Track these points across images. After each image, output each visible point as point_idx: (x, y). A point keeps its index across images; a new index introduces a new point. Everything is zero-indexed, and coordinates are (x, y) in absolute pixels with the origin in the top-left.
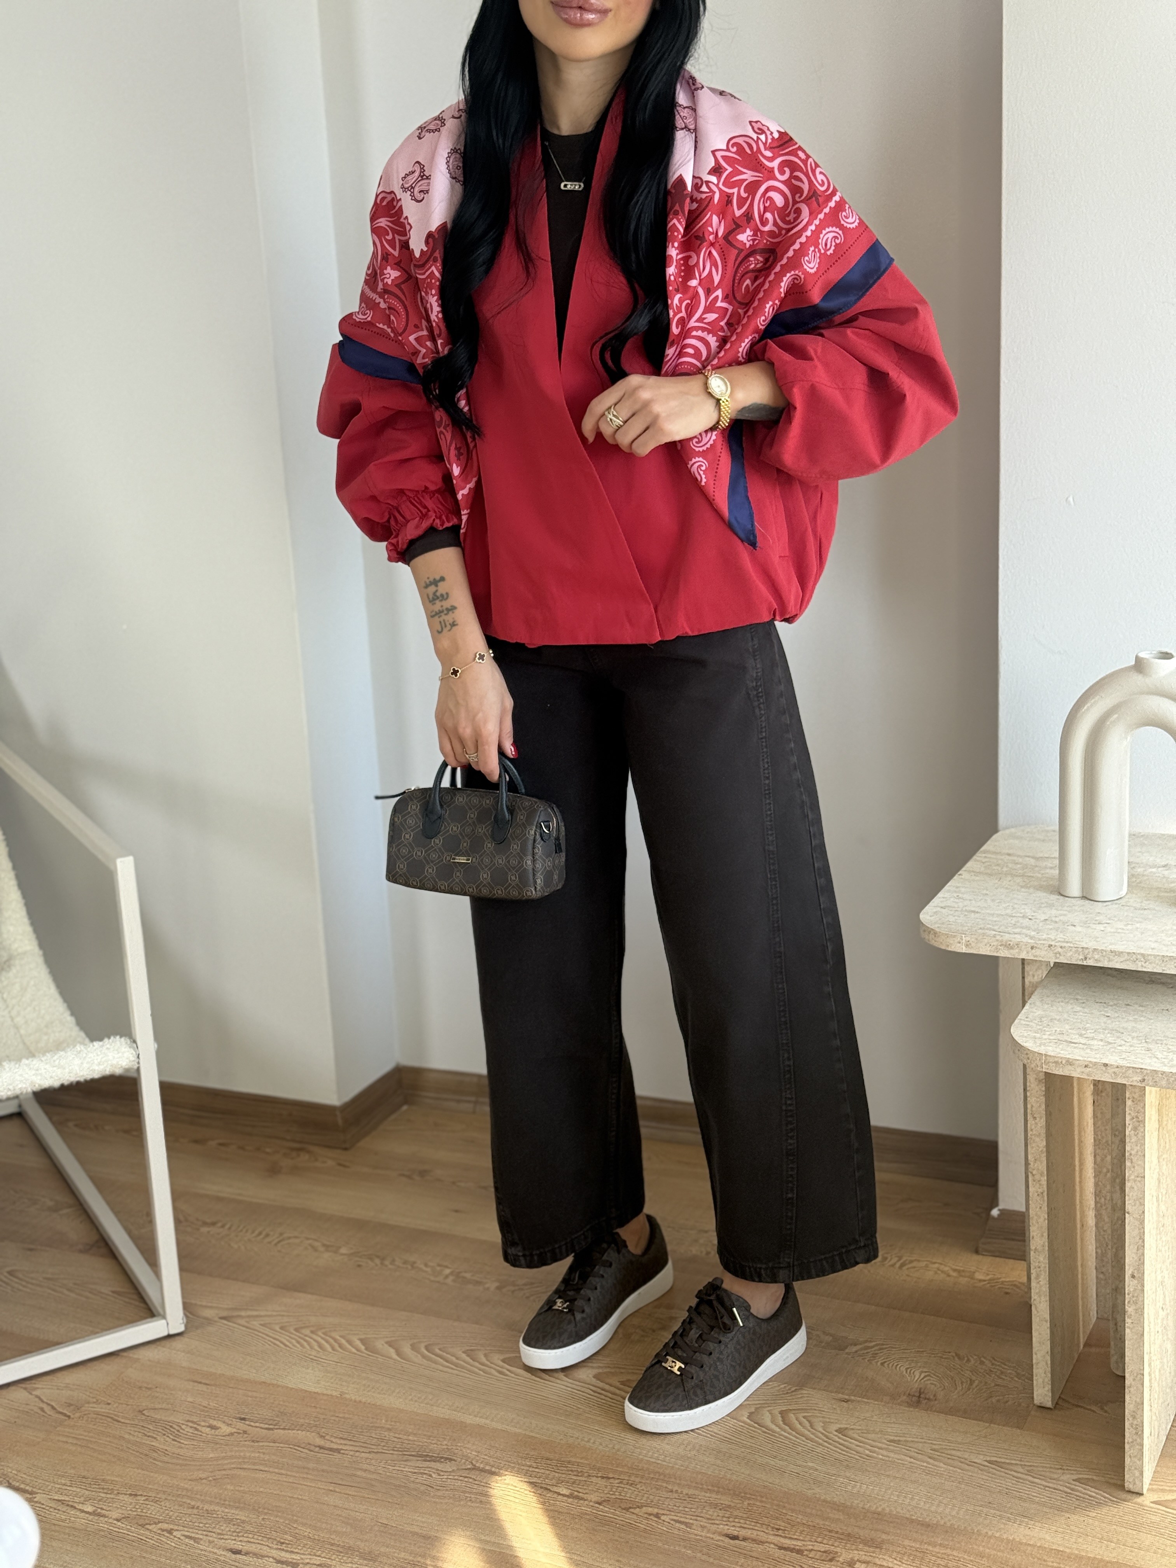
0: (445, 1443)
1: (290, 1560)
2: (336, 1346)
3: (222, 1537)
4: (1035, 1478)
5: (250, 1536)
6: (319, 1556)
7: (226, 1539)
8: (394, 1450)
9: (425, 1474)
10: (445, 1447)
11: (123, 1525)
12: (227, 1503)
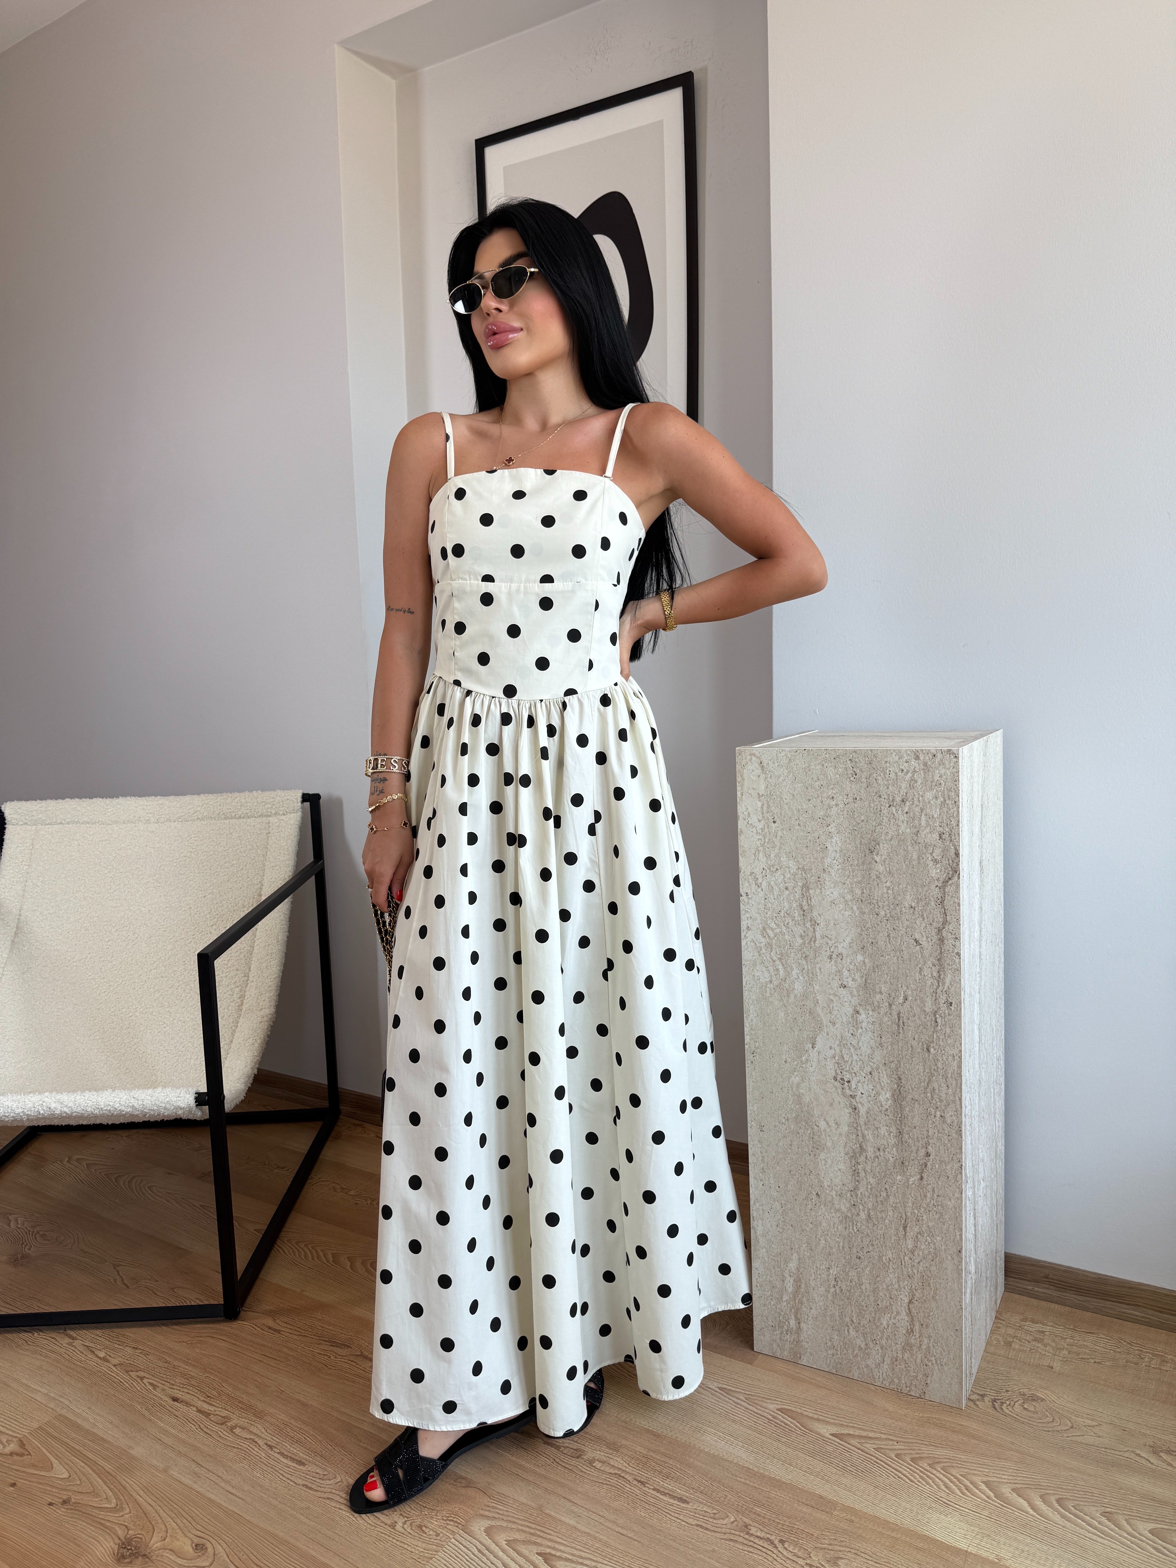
0: (351, 1334)
1: (207, 1411)
2: (316, 1256)
3: (173, 1387)
4: (749, 1404)
5: (191, 1388)
6: (228, 1410)
7: (174, 1389)
8: (315, 1335)
9: (327, 1355)
10: (349, 1337)
11: (116, 1370)
12: (190, 1361)
